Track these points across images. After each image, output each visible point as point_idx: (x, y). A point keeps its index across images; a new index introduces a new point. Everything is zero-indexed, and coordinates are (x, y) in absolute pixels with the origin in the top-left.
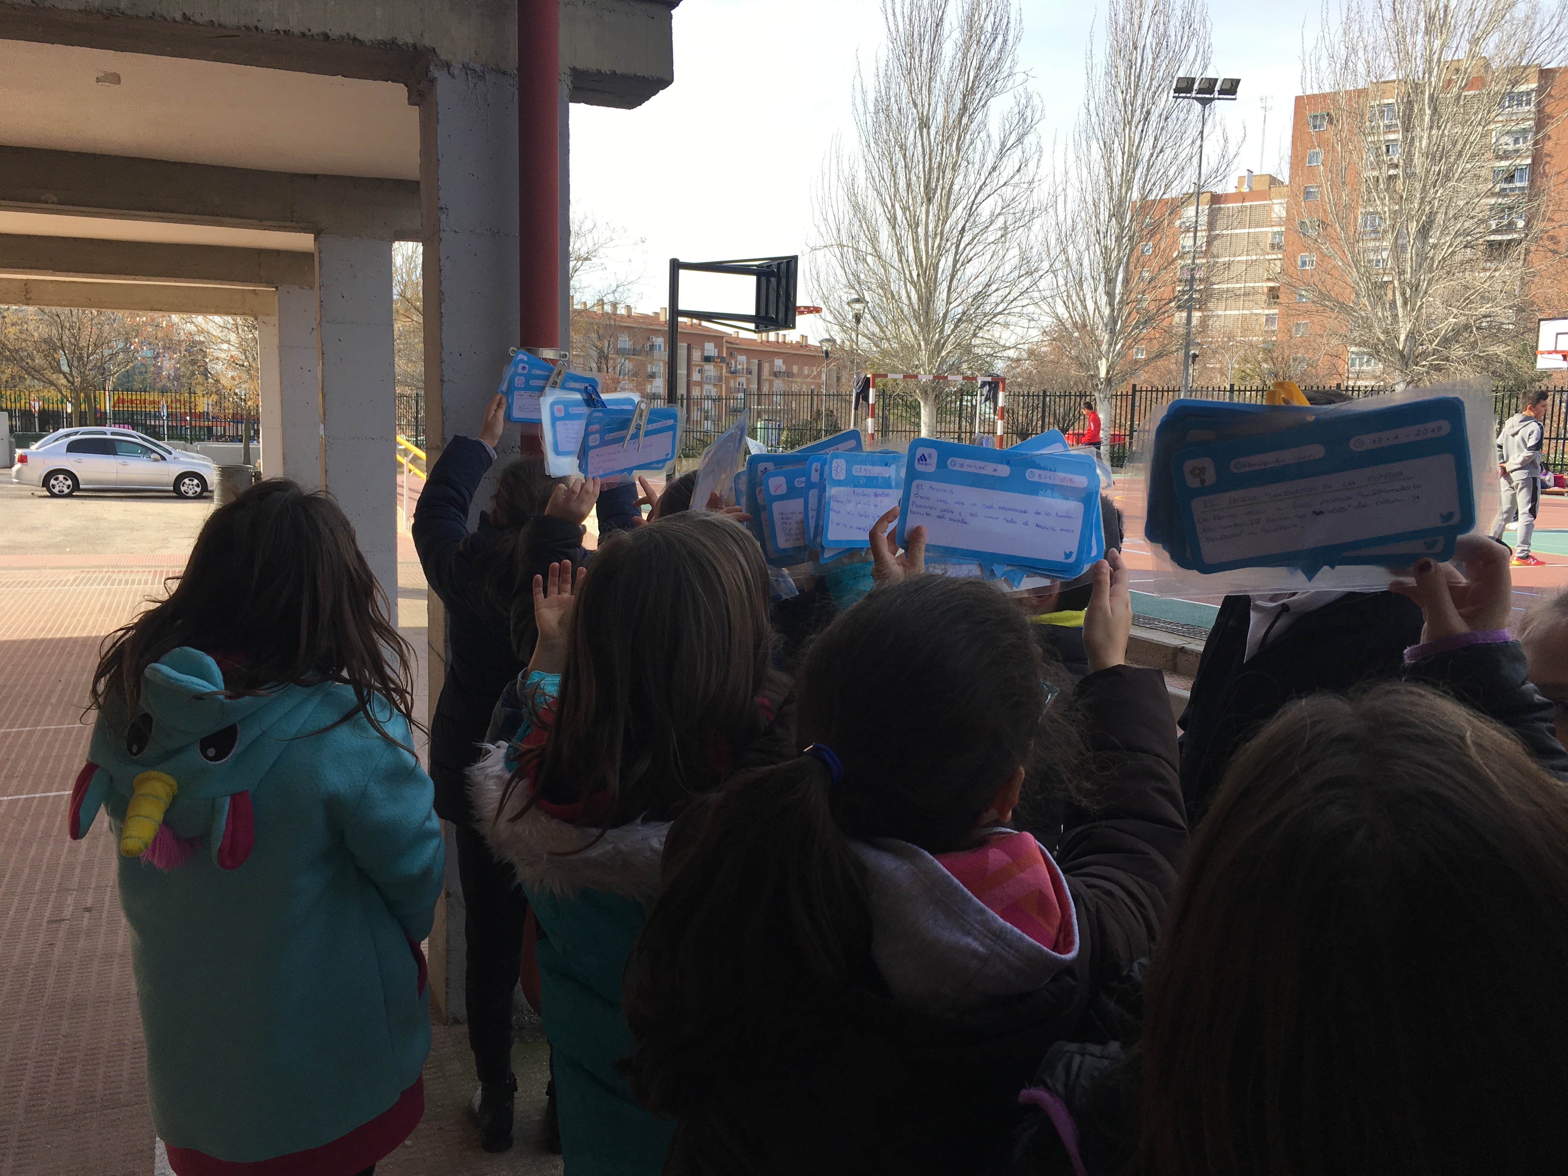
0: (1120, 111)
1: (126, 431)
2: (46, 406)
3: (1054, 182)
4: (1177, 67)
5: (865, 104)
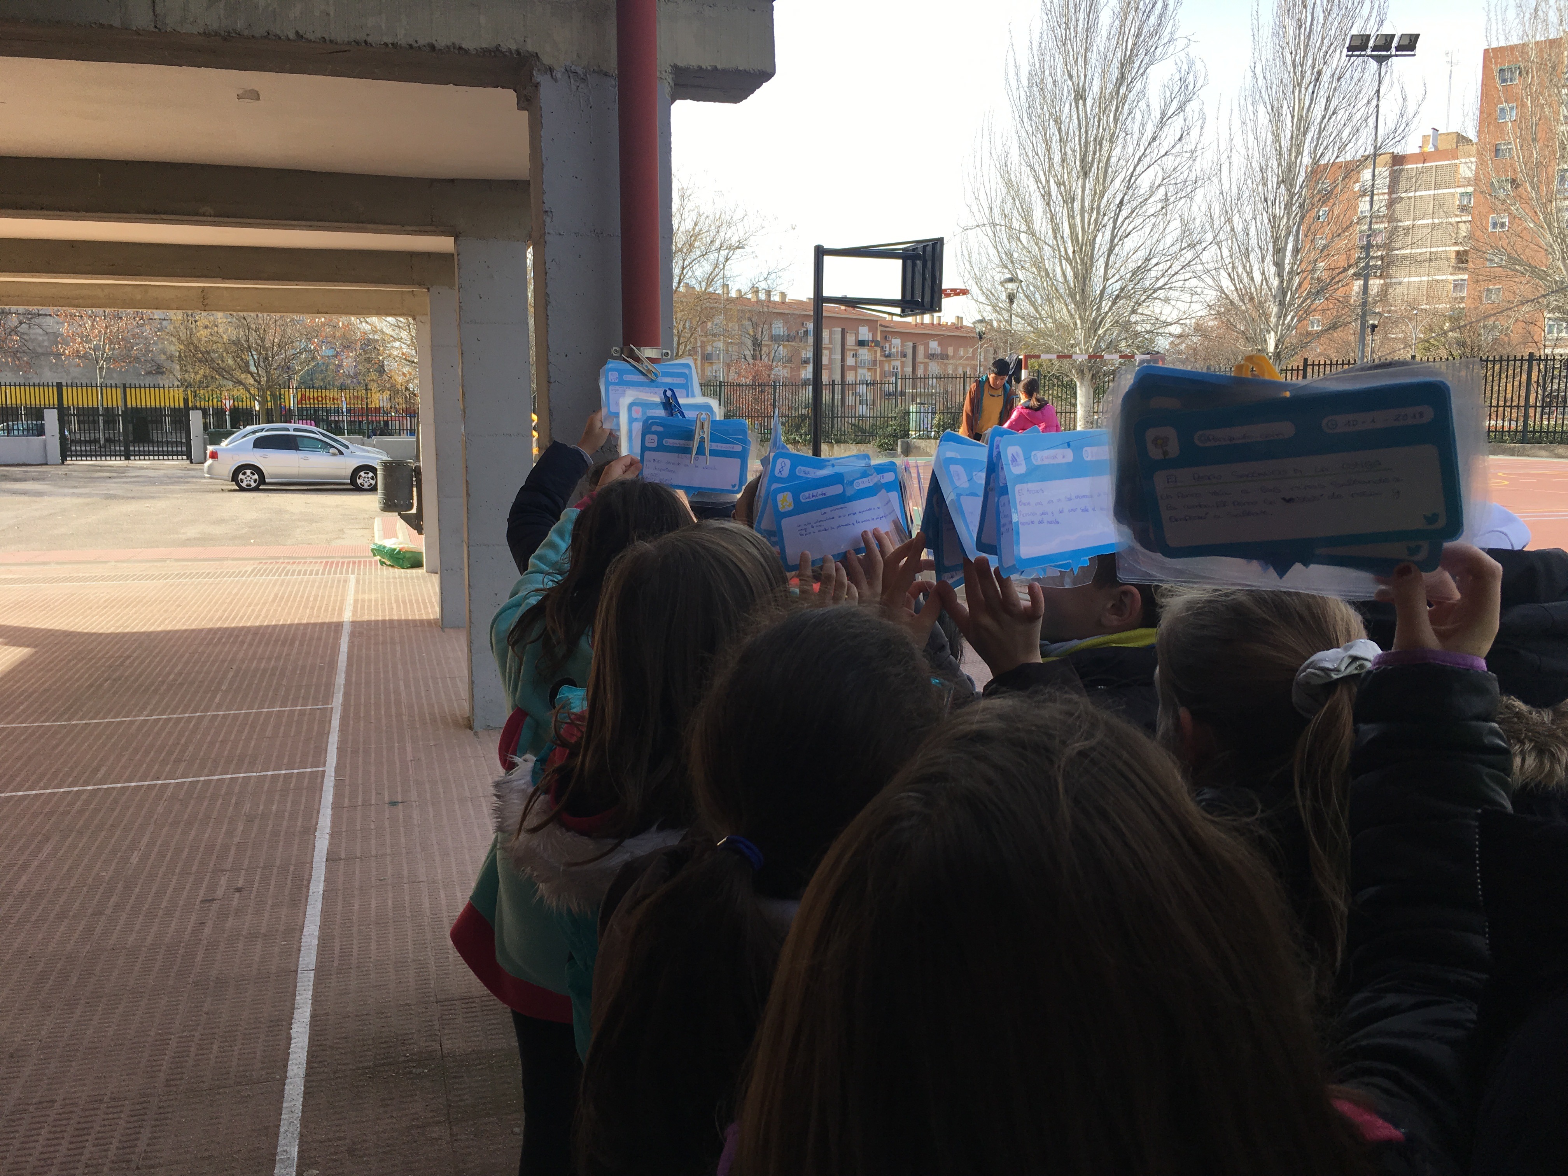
0: (1289, 73)
2: (236, 403)
3: (1219, 149)
4: (1350, 24)
5: (1018, 79)
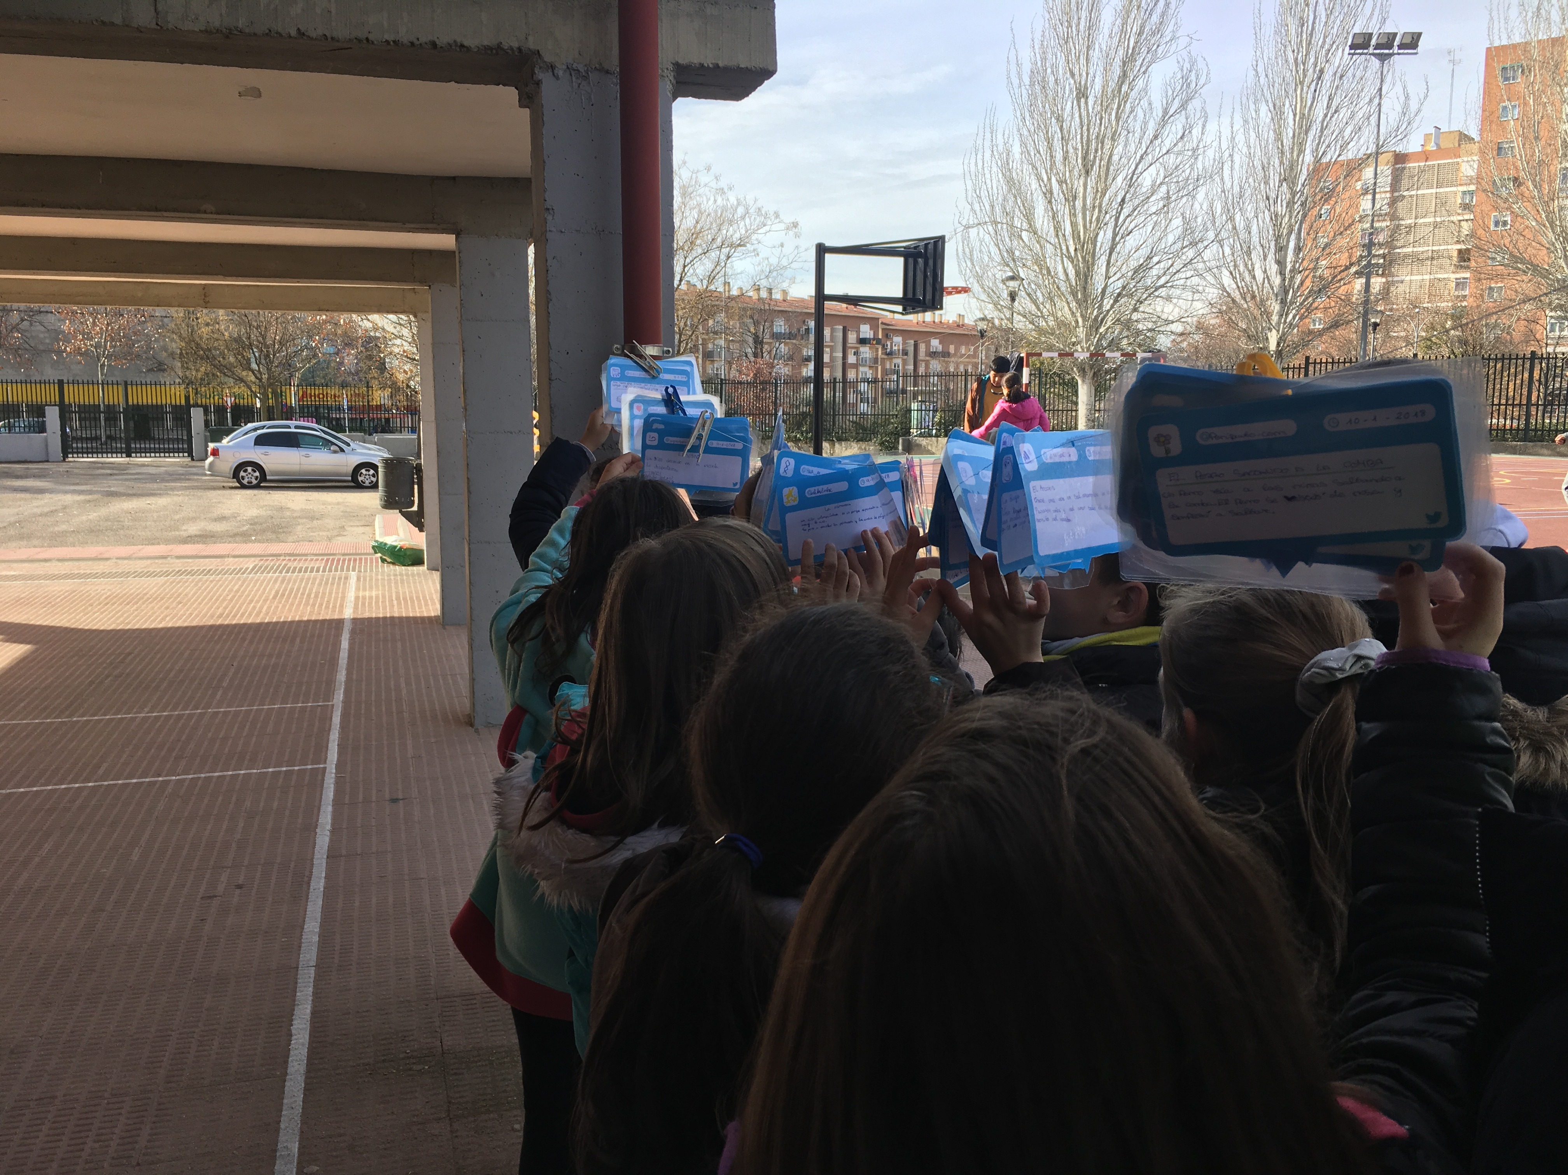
0: (1292, 71)
2: (237, 401)
3: (1220, 147)
4: (1352, 22)
5: (1020, 78)
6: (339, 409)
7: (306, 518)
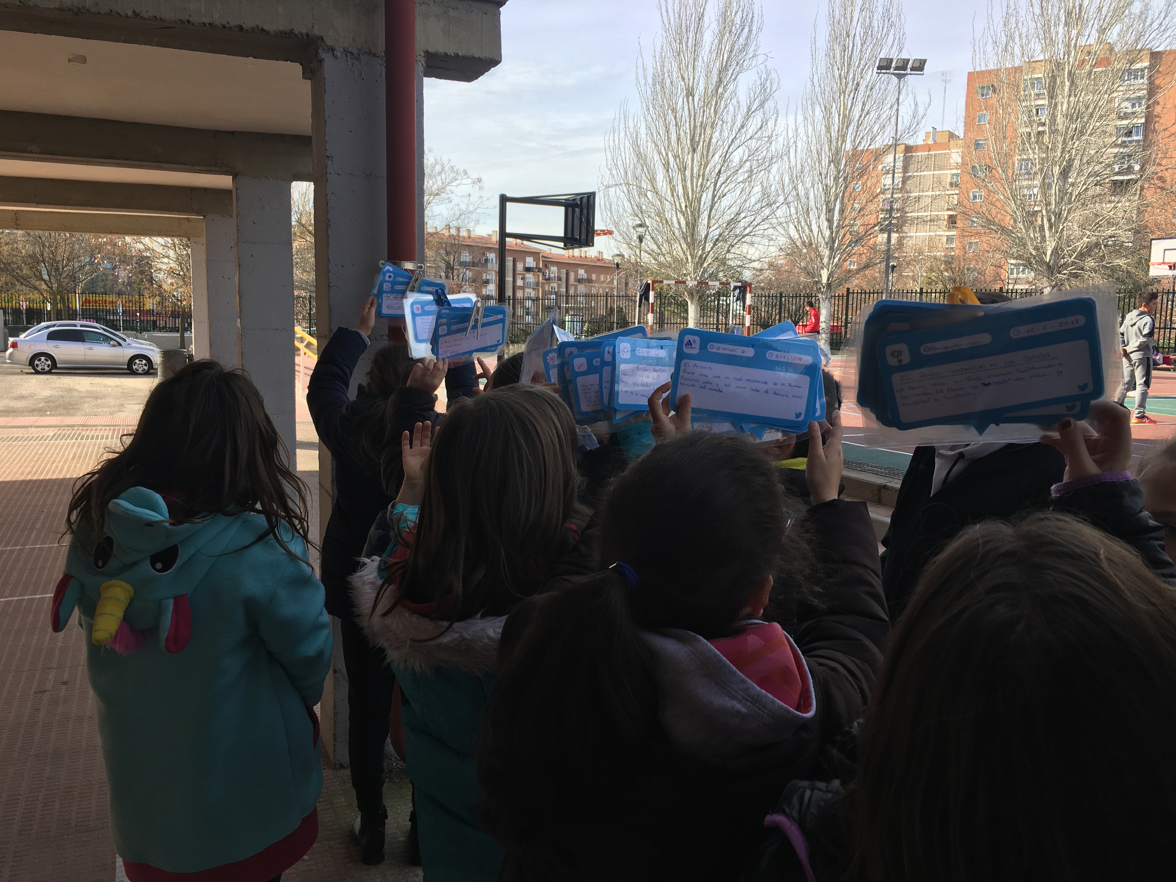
0: (837, 83)
1: (91, 324)
2: (31, 305)
3: (787, 136)
4: (879, 50)
5: (645, 78)
6: (115, 313)
7: (92, 397)
